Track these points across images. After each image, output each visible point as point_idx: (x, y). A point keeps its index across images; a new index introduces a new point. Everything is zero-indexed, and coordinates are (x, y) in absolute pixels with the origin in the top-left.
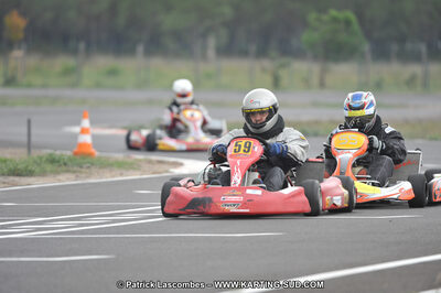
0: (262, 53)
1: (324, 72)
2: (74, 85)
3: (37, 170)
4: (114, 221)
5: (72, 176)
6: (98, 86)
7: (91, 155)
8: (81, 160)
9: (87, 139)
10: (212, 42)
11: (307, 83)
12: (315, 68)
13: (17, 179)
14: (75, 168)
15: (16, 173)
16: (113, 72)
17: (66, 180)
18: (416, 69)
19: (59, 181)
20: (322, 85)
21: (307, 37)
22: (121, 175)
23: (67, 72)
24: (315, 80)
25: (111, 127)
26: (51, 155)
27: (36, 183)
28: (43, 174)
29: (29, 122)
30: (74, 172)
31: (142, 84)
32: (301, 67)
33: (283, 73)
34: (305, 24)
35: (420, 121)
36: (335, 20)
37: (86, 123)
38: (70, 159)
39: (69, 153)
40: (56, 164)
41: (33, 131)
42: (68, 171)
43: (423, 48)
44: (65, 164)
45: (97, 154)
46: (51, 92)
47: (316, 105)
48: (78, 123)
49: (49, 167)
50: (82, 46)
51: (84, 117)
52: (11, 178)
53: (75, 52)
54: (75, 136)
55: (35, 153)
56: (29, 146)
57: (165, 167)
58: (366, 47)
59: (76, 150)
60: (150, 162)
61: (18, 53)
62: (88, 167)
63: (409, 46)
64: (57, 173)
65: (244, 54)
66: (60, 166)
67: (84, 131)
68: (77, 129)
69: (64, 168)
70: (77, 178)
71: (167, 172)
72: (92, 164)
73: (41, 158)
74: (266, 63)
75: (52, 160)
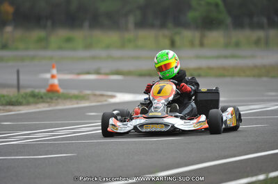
0: (163, 26)
1: (202, 37)
2: (46, 48)
3: (24, 102)
4: (75, 133)
5: (46, 105)
6: (60, 48)
7: (57, 91)
8: (52, 94)
9: (56, 82)
10: (131, 20)
11: (192, 44)
12: (197, 34)
13: (11, 107)
14: (49, 100)
15: (11, 103)
16: (69, 40)
17: (42, 107)
18: (260, 34)
19: (39, 108)
20: (202, 45)
21: (191, 15)
22: (77, 103)
23: (40, 40)
24: (197, 42)
25: (71, 72)
26: (32, 92)
27: (24, 110)
28: (28, 104)
29: (18, 72)
30: (48, 102)
31: (88, 46)
32: (188, 34)
33: (177, 39)
34: (190, 7)
35: (264, 66)
36: (209, 4)
37: (54, 72)
38: (45, 94)
39: (43, 91)
40: (36, 98)
41: (21, 77)
42: (43, 102)
43: (265, 20)
44: (42, 97)
45: (61, 91)
46: (31, 53)
47: (198, 57)
48: (48, 71)
49: (31, 100)
50: (49, 23)
51: (53, 67)
52: (8, 107)
53: (45, 27)
54: (47, 80)
55: (22, 91)
56: (18, 87)
57: (104, 98)
58: (229, 20)
59: (48, 88)
60: (95, 95)
61: (9, 29)
62: (56, 100)
63: (255, 19)
64: (36, 103)
65: (152, 26)
66: (38, 98)
67: (53, 77)
68: (48, 76)
69: (41, 100)
70: (50, 106)
71: (106, 101)
72: (59, 97)
73: (26, 94)
74: (166, 32)
75: (33, 95)
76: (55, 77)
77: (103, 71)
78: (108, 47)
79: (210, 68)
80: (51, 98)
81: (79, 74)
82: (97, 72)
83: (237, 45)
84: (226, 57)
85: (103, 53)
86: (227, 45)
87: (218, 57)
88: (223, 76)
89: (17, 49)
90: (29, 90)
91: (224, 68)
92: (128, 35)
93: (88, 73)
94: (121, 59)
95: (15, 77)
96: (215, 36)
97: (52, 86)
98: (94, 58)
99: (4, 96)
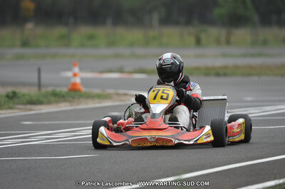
0: (188, 23)
1: (229, 35)
2: (67, 45)
3: (45, 101)
5: (68, 104)
6: (82, 46)
7: (79, 90)
8: (74, 93)
9: (78, 80)
11: (218, 42)
12: (223, 32)
13: (33, 107)
14: (70, 99)
15: (32, 102)
16: (91, 37)
17: (64, 107)
19: (60, 107)
20: (228, 42)
21: (217, 12)
22: (100, 103)
23: (62, 38)
24: (223, 39)
25: (93, 71)
26: (54, 91)
27: (45, 109)
28: (49, 103)
29: (39, 71)
30: (69, 101)
31: (111, 44)
32: (214, 32)
33: (203, 37)
37: (76, 70)
38: (66, 93)
39: (65, 90)
40: (57, 97)
41: (43, 75)
42: (65, 101)
44: (63, 96)
45: (83, 89)
46: (53, 50)
47: (224, 55)
48: (70, 69)
49: (52, 99)
51: (75, 65)
52: (28, 106)
53: (66, 24)
54: (69, 78)
55: (44, 90)
56: (39, 85)
57: (128, 98)
58: (256, 18)
59: (70, 86)
60: (118, 94)
61: (30, 26)
62: (78, 99)
64: (57, 102)
65: (177, 23)
66: (60, 97)
67: (75, 75)
68: (69, 74)
69: (62, 99)
70: (71, 106)
71: (129, 100)
72: (81, 96)
73: (47, 93)
74: (191, 29)
75: (55, 94)
76: (77, 76)
77: (126, 69)
78: (132, 45)
79: (237, 67)
80: (73, 97)
81: (102, 72)
82: (121, 71)
83: (265, 43)
84: (253, 55)
85: (127, 51)
86: (254, 43)
87: (245, 56)
88: (250, 75)
89: (37, 46)
90: (50, 89)
91: (251, 67)
92: (153, 33)
93: (111, 71)
94: (145, 57)
95: (36, 75)
96: (242, 33)
97: (74, 84)
98: (117, 56)
99: (24, 95)
